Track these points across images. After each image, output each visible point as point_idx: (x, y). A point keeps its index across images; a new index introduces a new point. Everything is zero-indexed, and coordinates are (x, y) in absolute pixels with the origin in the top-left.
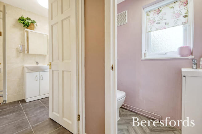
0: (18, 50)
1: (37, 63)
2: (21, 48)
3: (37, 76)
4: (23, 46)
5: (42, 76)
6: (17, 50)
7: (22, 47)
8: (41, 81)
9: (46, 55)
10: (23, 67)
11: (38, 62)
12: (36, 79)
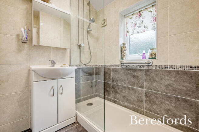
0: (21, 38)
1: (53, 63)
2: (25, 35)
3: (53, 87)
4: (29, 31)
5: (61, 86)
6: (18, 38)
7: (27, 33)
8: (60, 96)
9: (65, 49)
10: (30, 70)
11: (54, 61)
12: (52, 94)
